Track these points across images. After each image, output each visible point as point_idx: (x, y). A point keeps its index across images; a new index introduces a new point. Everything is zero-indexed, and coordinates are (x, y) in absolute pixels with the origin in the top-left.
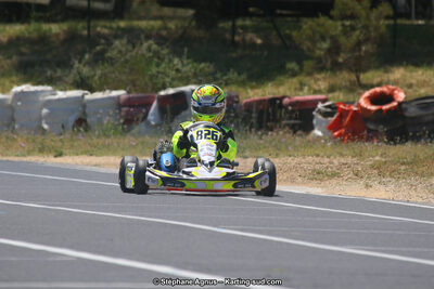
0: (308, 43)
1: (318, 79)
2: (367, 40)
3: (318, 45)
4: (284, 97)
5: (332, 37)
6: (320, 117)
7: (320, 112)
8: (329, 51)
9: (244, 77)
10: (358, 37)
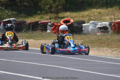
0: (43, 6)
1: (46, 16)
2: (60, 5)
3: (46, 6)
4: (39, 21)
5: (50, 4)
6: (49, 27)
7: (49, 25)
8: (49, 8)
9: (26, 15)
10: (57, 4)
